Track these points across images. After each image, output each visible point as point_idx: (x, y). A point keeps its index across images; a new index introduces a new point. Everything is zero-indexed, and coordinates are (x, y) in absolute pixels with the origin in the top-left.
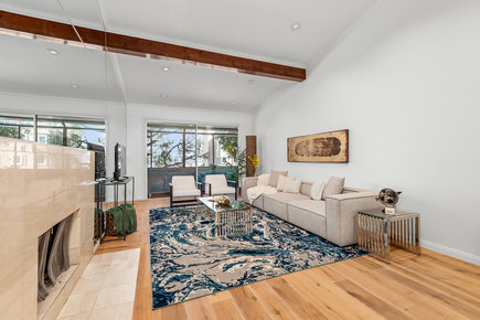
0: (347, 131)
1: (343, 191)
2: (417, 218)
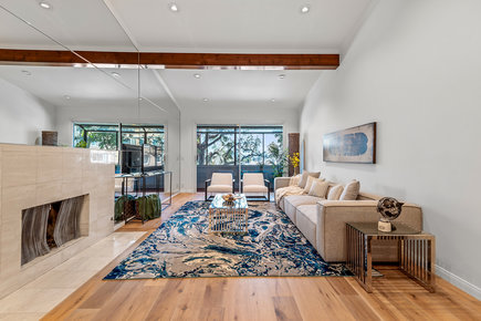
0: (375, 124)
1: (359, 197)
2: (429, 242)
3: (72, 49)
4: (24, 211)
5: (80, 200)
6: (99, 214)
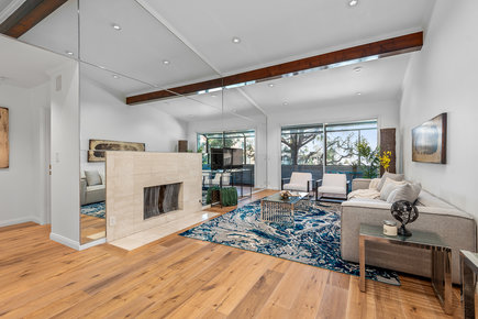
3: (165, 88)
4: (145, 189)
5: (177, 186)
6: (191, 197)
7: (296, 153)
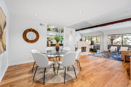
7: (112, 42)
